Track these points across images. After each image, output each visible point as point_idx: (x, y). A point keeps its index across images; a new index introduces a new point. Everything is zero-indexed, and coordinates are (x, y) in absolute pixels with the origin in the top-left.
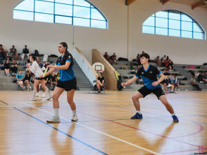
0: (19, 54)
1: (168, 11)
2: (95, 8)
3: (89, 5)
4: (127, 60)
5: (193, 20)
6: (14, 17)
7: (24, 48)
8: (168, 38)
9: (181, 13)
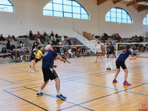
0: (50, 37)
1: (116, 8)
2: (83, 7)
3: (80, 6)
4: (99, 37)
5: (127, 13)
6: (44, 14)
7: (51, 33)
8: (117, 23)
9: (122, 9)
